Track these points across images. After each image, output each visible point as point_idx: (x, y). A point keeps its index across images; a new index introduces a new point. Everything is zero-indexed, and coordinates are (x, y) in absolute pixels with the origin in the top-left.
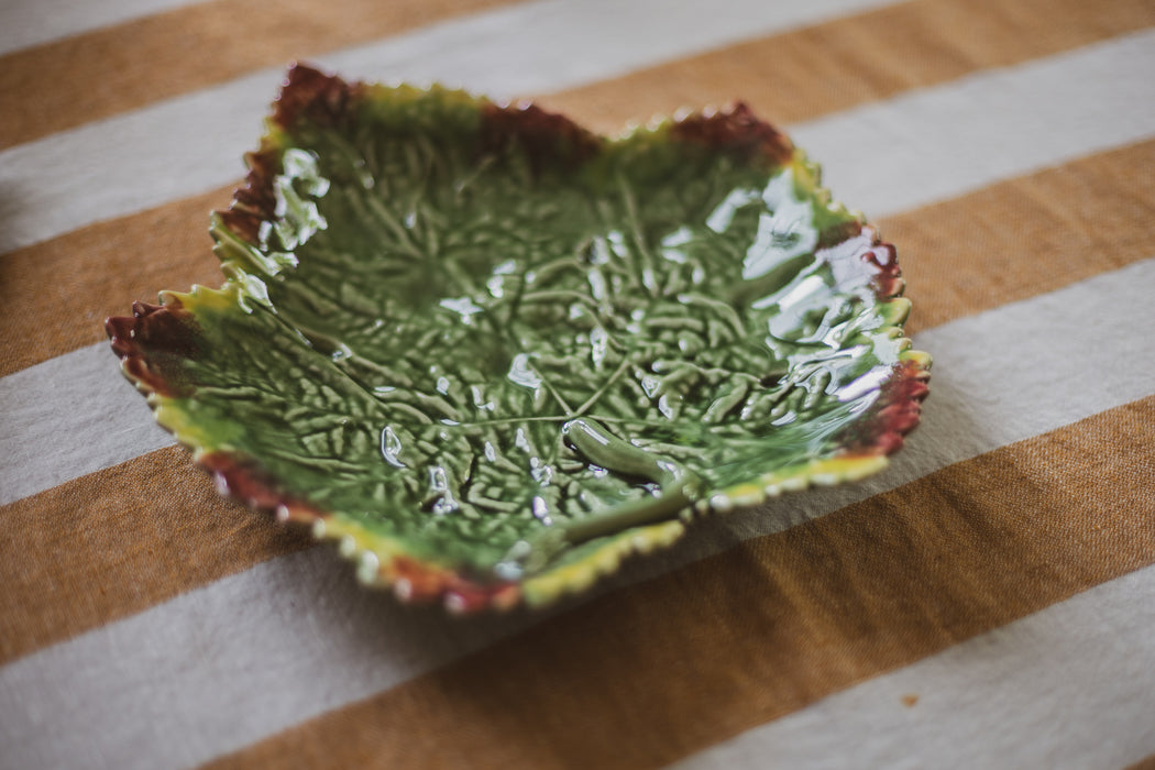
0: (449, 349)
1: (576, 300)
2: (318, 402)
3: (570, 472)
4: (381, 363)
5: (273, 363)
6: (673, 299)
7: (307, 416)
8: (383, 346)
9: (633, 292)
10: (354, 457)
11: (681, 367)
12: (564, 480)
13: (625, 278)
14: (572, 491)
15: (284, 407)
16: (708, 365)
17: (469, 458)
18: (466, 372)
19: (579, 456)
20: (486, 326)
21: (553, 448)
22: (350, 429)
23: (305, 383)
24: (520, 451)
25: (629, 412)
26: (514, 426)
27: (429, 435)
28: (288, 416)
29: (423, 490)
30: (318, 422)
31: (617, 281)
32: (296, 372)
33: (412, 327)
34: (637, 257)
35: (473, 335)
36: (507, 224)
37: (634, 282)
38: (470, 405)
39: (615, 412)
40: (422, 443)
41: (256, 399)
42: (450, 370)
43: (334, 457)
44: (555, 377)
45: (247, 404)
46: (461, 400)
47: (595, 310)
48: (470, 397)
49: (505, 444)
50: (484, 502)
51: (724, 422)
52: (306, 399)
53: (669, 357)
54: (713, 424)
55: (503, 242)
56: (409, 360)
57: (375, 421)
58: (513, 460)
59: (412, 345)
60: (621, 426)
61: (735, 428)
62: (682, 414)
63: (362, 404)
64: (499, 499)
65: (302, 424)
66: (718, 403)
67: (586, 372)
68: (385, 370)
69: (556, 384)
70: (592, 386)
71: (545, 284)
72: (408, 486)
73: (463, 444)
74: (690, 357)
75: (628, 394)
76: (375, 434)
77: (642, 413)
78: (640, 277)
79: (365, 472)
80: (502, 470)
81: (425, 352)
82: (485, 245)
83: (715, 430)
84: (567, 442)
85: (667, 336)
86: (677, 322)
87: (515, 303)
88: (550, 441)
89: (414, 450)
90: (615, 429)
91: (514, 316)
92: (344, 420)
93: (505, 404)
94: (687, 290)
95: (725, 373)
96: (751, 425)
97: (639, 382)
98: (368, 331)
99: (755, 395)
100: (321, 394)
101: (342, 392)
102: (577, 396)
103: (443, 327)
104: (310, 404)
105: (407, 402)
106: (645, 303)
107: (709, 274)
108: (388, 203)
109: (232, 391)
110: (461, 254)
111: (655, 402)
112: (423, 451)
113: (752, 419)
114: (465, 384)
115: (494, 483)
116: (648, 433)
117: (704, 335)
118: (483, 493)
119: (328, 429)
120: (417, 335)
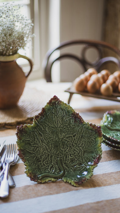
0: (53, 141)
1: (69, 142)
2: (36, 143)
3: (55, 164)
4: (45, 140)
5: (34, 136)
6: (79, 147)
7: (34, 144)
8: (47, 137)
9: (76, 143)
10: (36, 152)
11: (73, 157)
12: (53, 165)
13: (76, 141)
14: (53, 167)
15: (32, 142)
16: (76, 158)
17: (46, 157)
18: (53, 145)
19: (57, 163)
20: (58, 140)
21: (55, 160)
22: (37, 147)
23: (36, 139)
24: (52, 159)
25: (65, 160)
26: (53, 155)
27: (44, 152)
28: (32, 144)
29: (40, 159)
30: (34, 145)
31: (75, 141)
32: (36, 137)
33: (51, 136)
34: (79, 139)
35: (56, 141)
36: (69, 126)
37: (76, 142)
38: (51, 150)
39: (64, 159)
40: (43, 153)
41: (29, 141)
42: (51, 144)
43: (34, 151)
44: (61, 151)
45: (28, 141)
46: (50, 149)
47: (70, 144)
48: (51, 149)
49: (51, 157)
50: (44, 163)
51: (72, 167)
52: (35, 142)
53: (73, 155)
54: (71, 166)
55: (67, 129)
56: (48, 141)
57: (41, 147)
58: (51, 159)
59: (50, 139)
60: (63, 161)
61: (73, 168)
62: (70, 163)
63: (40, 144)
64: (46, 164)
65: (33, 145)
66: (74, 164)
67: (64, 152)
68: (45, 141)
69: (60, 152)
70: (64, 154)
71: (67, 138)
72: (39, 158)
73: (47, 155)
74: (75, 156)
75: (66, 157)
76: (40, 149)
77: (66, 160)
78: (78, 142)
79: (36, 154)
80: (49, 160)
81: (50, 140)
82: (65, 128)
83: (71, 167)
84: (57, 160)
85: (75, 151)
86: (77, 150)
87: (62, 139)
88: (55, 159)
89: (42, 153)
90: (62, 161)
91: (62, 140)
92: (37, 146)
93: (54, 152)
94: (81, 147)
95: (77, 160)
96: (75, 169)
97: (69, 156)
98: (46, 135)
99: (78, 165)
100: (37, 141)
101: (39, 142)
102: (61, 155)
103: (54, 138)
104: (35, 143)
105: (45, 146)
106: (76, 146)
107: (84, 146)
108: (57, 118)
109: (26, 139)
110: (61, 128)
111: (68, 160)
112: (43, 154)
113: (75, 168)
114: (52, 147)
115: (47, 161)
116: (65, 163)
117: (78, 154)
118: (45, 162)
119: (35, 147)
120: (51, 138)
